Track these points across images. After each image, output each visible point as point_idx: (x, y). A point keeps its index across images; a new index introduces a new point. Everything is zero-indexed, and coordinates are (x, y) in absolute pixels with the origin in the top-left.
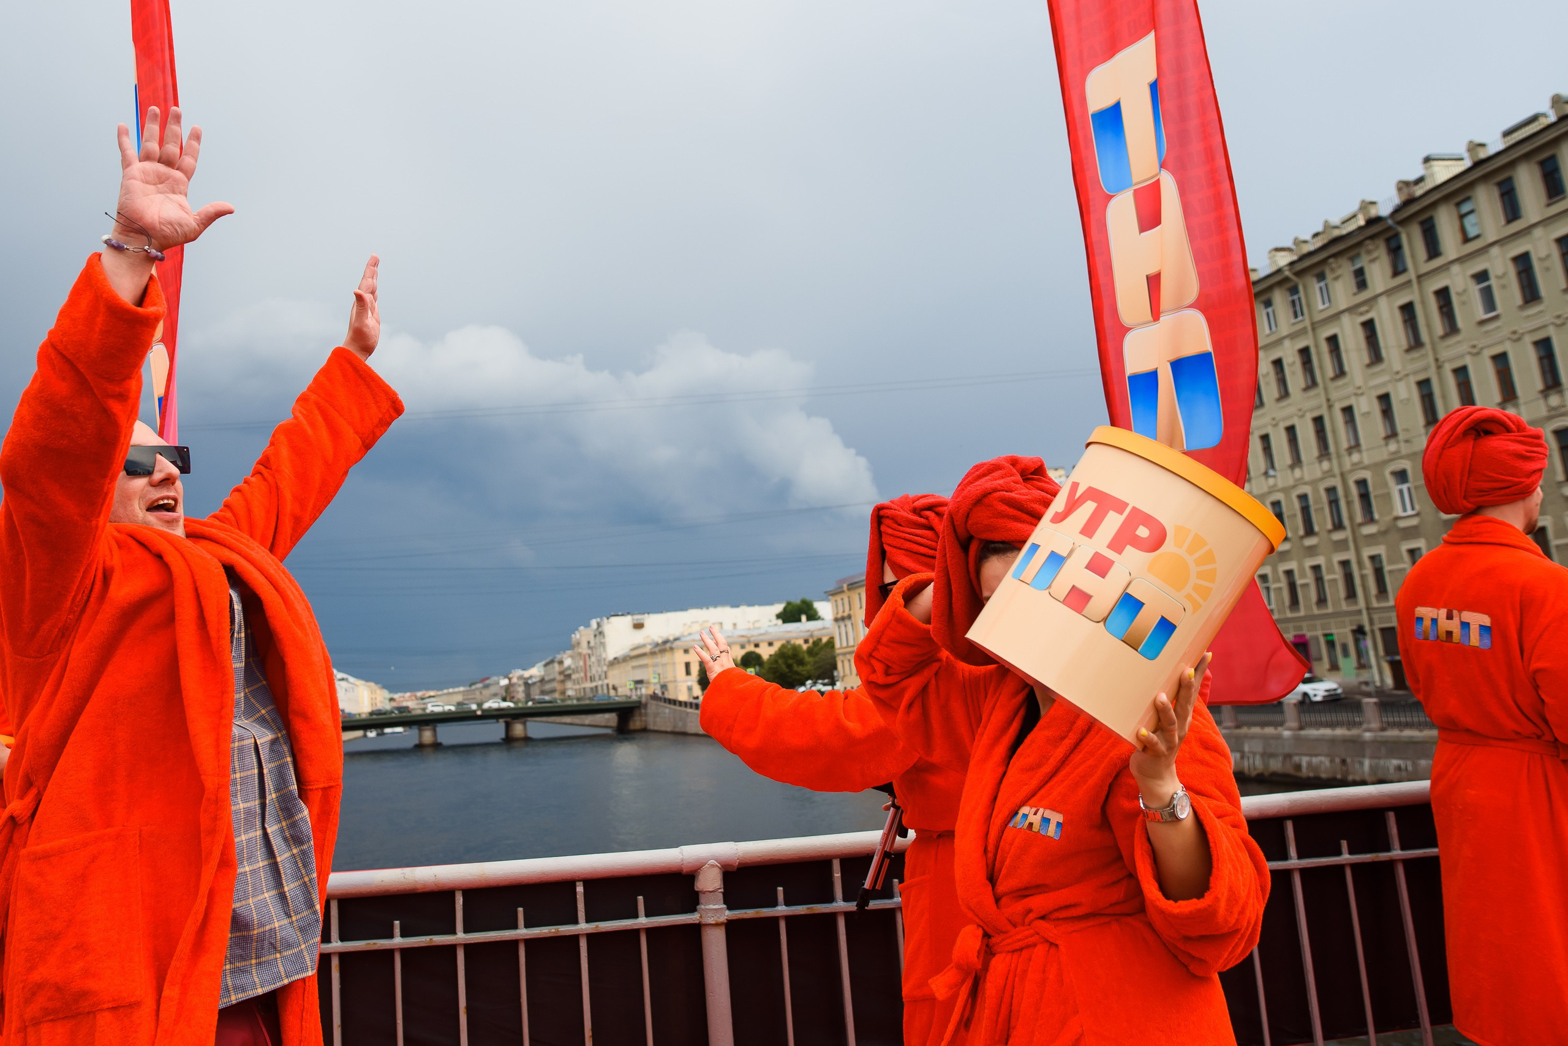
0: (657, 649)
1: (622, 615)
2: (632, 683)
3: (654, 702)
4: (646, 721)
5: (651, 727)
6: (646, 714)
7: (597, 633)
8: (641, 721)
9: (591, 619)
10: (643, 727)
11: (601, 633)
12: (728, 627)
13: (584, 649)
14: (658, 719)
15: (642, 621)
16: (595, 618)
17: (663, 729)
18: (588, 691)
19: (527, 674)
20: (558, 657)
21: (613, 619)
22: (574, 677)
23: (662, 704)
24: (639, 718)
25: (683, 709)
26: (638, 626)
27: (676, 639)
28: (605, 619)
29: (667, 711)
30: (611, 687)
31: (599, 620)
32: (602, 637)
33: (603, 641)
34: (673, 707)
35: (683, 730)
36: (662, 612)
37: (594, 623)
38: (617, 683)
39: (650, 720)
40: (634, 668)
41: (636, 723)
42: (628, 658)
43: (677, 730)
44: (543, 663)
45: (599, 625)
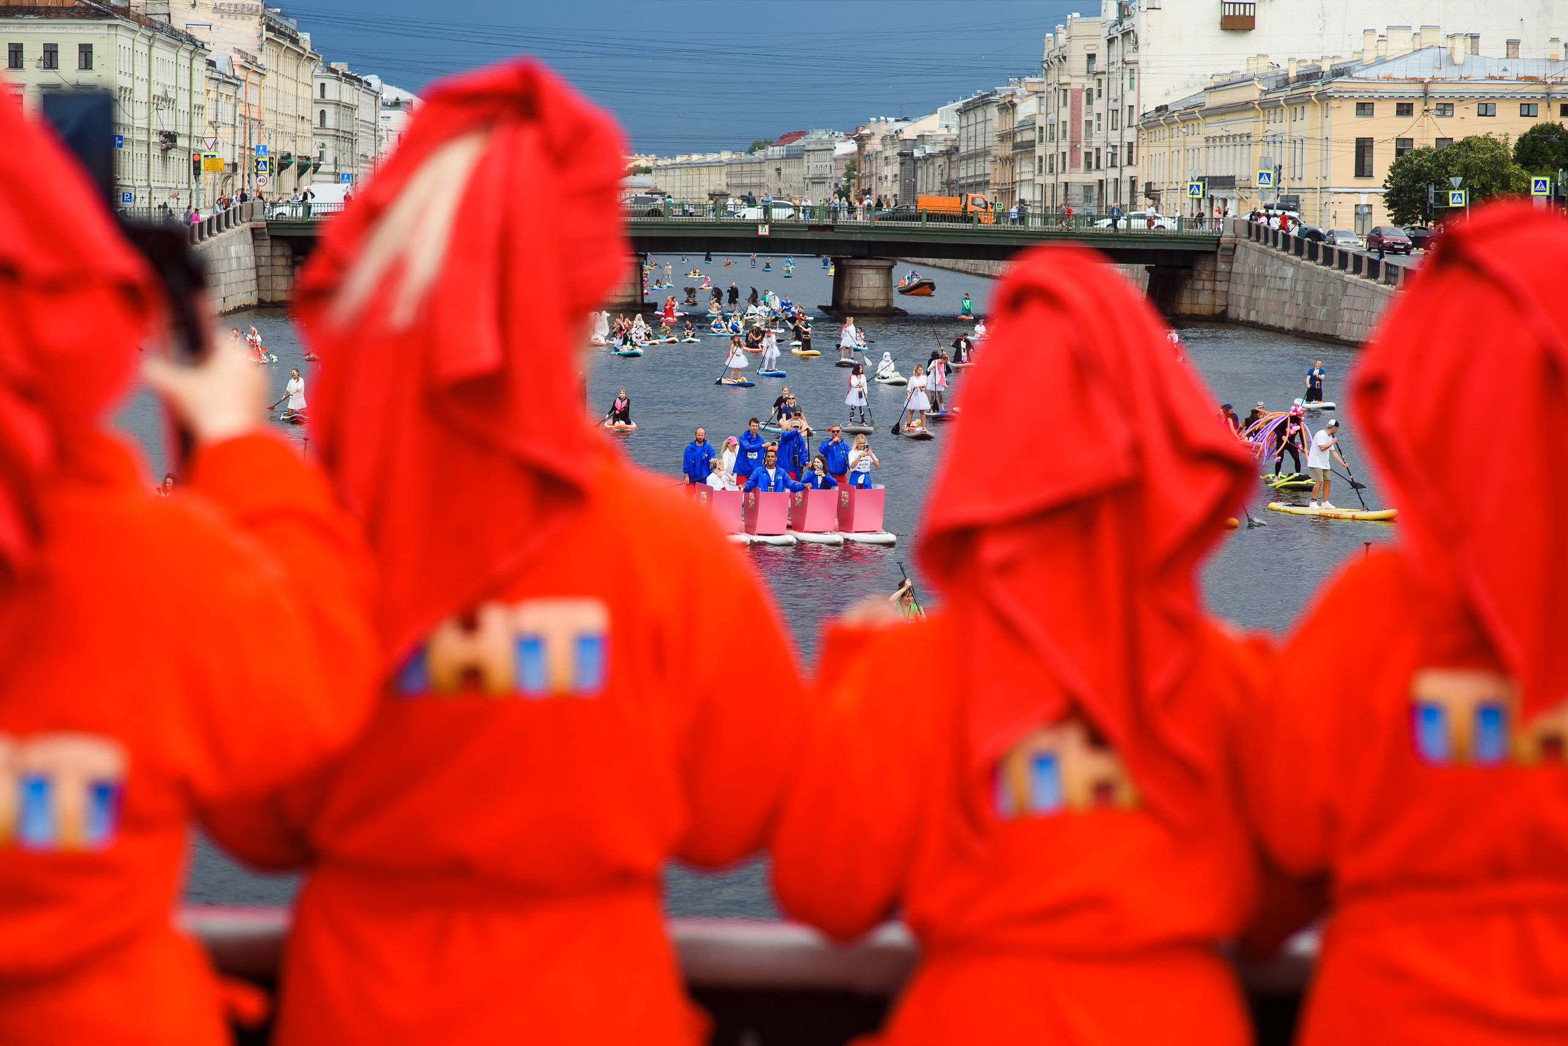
3: (1255, 243)
4: (1229, 293)
6: (1229, 276)
8: (1216, 290)
10: (1221, 307)
12: (1493, 48)
13: (1076, 76)
14: (1263, 294)
18: (1077, 193)
19: (910, 131)
20: (1003, 91)
22: (1039, 150)
24: (1208, 285)
25: (1334, 271)
30: (1141, 188)
32: (1130, 45)
34: (1308, 259)
38: (1159, 180)
39: (1240, 290)
40: (1211, 140)
41: (1204, 295)
42: (1195, 112)
44: (959, 104)
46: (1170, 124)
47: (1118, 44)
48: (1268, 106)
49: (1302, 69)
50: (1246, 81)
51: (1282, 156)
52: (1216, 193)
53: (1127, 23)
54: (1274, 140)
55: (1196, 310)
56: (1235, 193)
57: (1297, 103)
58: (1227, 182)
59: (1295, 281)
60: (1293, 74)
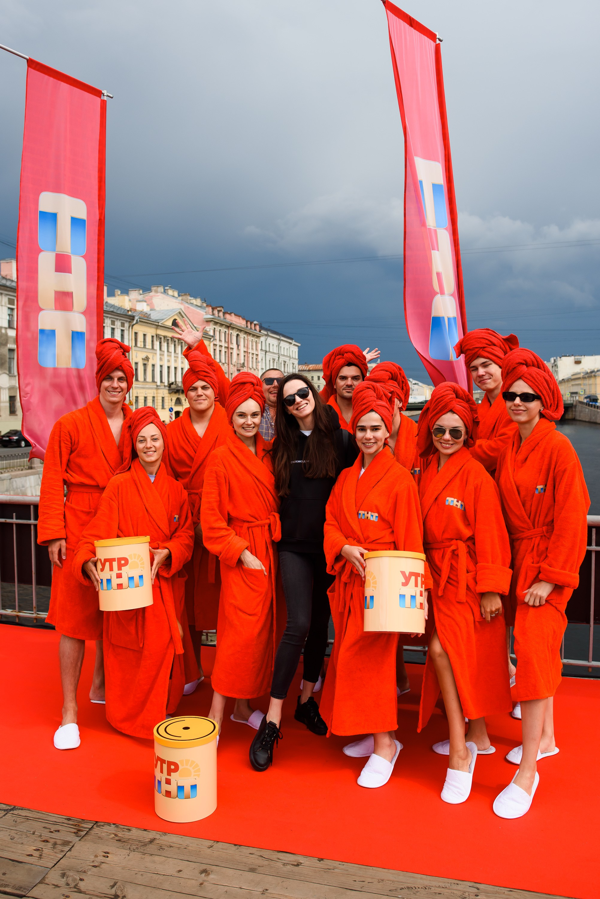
0: (586, 376)
1: (569, 356)
2: (569, 394)
3: (581, 405)
4: (575, 415)
5: (578, 418)
6: (575, 411)
7: (554, 365)
8: (572, 414)
9: (551, 357)
10: (573, 418)
11: (556, 366)
14: (582, 414)
15: (580, 360)
16: (553, 357)
17: (584, 419)
21: (563, 358)
23: (585, 406)
26: (578, 362)
27: (598, 371)
28: (559, 358)
29: (587, 410)
31: (555, 358)
32: (556, 368)
33: (556, 370)
34: (590, 408)
35: (595, 421)
36: (592, 355)
37: (552, 360)
39: (578, 414)
40: (572, 385)
41: (570, 416)
42: (570, 380)
43: (592, 421)
45: (555, 361)
46: (565, 382)
47: (554, 368)
48: (584, 378)
49: (591, 370)
50: (579, 373)
51: (585, 387)
52: (573, 395)
53: (555, 363)
54: (584, 385)
55: (569, 418)
56: (578, 395)
57: (590, 377)
58: (576, 393)
59: (588, 412)
60: (589, 371)
